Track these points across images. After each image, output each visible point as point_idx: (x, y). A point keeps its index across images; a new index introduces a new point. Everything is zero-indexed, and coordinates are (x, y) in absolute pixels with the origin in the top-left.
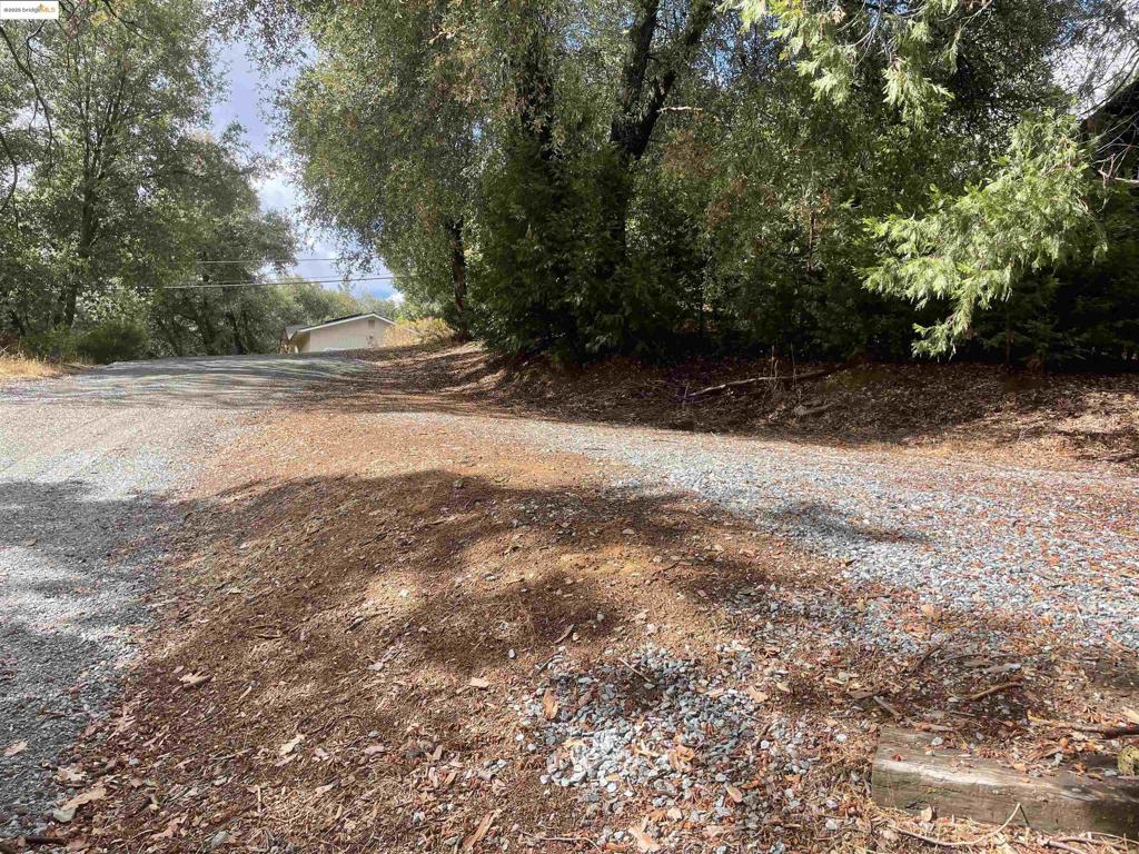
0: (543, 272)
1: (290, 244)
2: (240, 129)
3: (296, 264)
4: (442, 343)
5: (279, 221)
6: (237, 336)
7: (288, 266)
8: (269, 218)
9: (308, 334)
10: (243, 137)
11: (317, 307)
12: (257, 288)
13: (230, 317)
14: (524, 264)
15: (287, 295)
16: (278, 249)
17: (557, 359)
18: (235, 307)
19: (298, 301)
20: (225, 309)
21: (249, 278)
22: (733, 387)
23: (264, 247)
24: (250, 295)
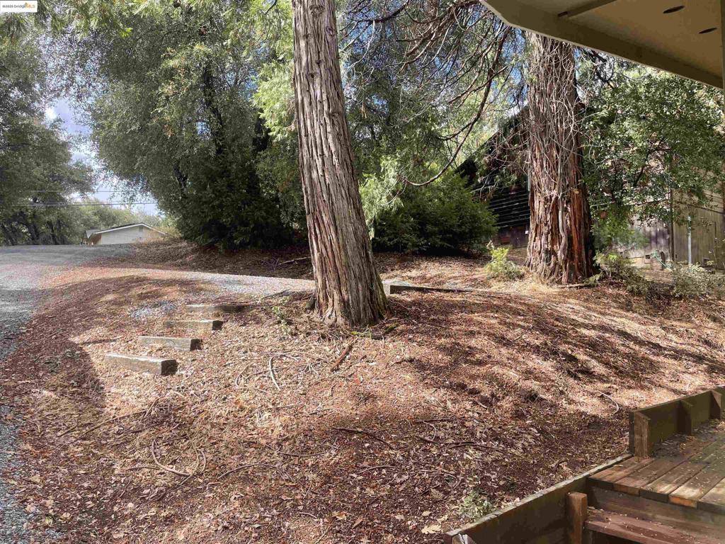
0: (213, 207)
1: (90, 180)
2: (61, 121)
3: (94, 193)
4: (174, 240)
5: (84, 167)
6: (54, 236)
7: (89, 195)
8: (77, 165)
9: (100, 235)
10: (63, 126)
11: (108, 218)
12: (68, 206)
13: (50, 224)
14: (205, 202)
15: (88, 211)
16: (82, 183)
17: (221, 247)
18: (53, 218)
19: (95, 214)
20: (47, 219)
21: (63, 200)
22: (298, 261)
23: (74, 182)
24: (63, 211)
